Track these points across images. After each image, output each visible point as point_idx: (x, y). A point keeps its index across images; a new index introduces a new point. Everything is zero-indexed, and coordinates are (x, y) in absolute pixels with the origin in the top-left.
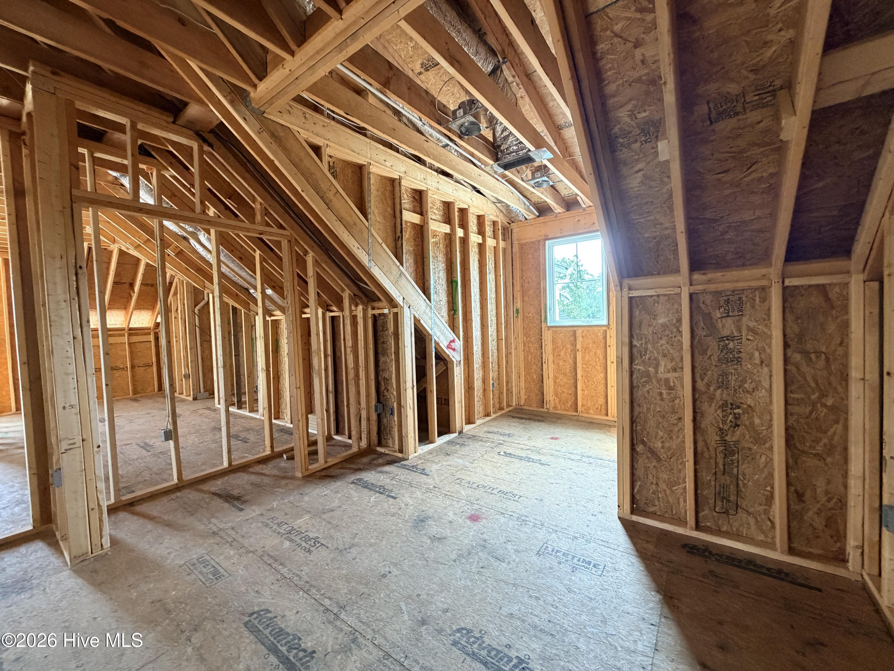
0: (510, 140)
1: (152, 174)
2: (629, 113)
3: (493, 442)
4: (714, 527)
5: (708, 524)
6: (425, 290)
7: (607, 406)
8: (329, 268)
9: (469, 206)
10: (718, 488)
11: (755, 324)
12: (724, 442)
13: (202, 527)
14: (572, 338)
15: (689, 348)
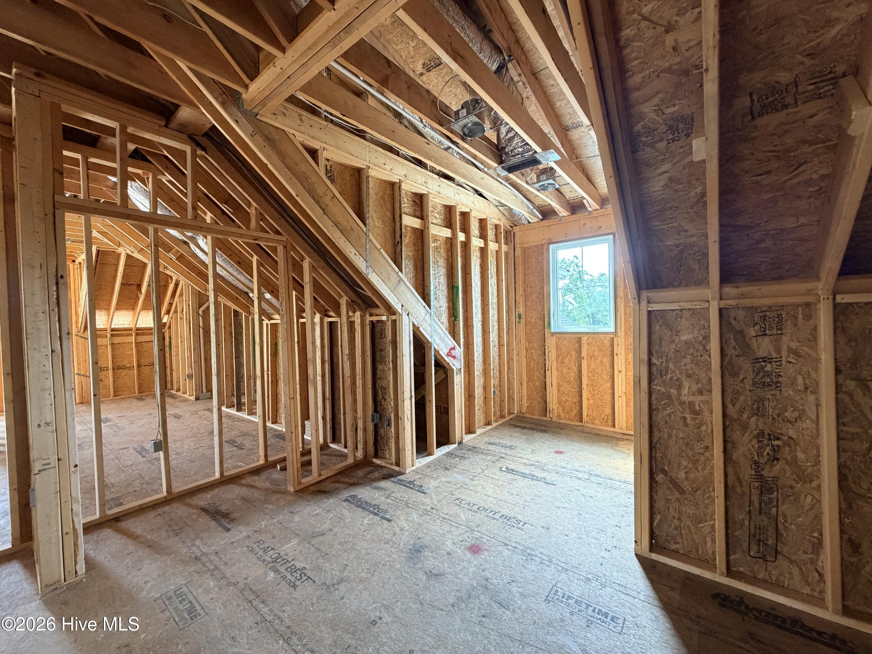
0: (515, 142)
1: (148, 178)
2: (655, 108)
3: (494, 455)
4: (748, 573)
5: (741, 569)
6: (425, 296)
7: (614, 417)
8: (327, 274)
9: (471, 210)
10: (752, 529)
11: (798, 344)
12: (760, 477)
13: (185, 550)
14: (577, 345)
15: (719, 369)
